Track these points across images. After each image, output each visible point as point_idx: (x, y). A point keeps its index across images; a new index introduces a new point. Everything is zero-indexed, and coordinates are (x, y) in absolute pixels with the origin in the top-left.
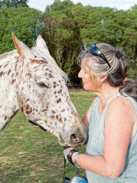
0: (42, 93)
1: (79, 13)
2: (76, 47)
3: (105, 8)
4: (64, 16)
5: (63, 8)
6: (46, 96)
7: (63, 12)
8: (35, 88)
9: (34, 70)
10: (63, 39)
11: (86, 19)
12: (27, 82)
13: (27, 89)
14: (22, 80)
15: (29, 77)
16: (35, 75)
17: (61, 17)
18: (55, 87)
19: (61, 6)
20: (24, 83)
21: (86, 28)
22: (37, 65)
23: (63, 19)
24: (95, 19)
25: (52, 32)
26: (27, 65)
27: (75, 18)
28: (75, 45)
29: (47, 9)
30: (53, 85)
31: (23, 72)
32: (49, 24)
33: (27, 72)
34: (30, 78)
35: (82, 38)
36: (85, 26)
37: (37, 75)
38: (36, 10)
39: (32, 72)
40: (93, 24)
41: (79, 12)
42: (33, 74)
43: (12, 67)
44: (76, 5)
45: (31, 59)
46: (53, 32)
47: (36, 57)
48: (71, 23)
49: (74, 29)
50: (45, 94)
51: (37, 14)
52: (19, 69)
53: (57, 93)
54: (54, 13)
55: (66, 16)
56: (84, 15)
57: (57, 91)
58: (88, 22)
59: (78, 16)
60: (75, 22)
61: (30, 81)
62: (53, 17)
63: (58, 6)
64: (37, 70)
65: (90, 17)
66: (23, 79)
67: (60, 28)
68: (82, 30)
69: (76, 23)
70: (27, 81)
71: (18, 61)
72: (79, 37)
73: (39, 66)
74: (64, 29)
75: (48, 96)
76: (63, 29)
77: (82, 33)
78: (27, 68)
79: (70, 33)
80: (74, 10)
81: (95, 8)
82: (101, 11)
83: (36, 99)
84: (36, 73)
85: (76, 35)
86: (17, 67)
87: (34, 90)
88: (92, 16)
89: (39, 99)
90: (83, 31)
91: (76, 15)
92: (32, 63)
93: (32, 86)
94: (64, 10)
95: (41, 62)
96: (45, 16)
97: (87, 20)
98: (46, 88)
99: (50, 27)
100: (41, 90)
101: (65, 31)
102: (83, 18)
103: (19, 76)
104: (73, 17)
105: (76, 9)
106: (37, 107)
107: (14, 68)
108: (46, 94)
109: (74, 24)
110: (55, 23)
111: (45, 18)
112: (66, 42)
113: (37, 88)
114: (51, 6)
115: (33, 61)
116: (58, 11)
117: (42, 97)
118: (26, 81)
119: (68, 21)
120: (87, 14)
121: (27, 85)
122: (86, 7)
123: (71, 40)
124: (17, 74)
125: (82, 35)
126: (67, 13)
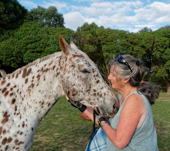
0: (85, 77)
1: (102, 34)
4: (91, 35)
5: (90, 29)
6: (88, 80)
7: (90, 32)
8: (79, 75)
9: (77, 62)
11: (106, 38)
13: (72, 77)
14: (67, 71)
16: (79, 65)
17: (88, 36)
18: (94, 72)
19: (88, 28)
20: (69, 73)
21: (106, 45)
23: (90, 37)
24: (113, 38)
25: (81, 46)
26: (70, 60)
27: (99, 37)
29: (78, 29)
30: (92, 71)
31: (67, 65)
32: (79, 41)
33: (71, 64)
34: (74, 68)
35: (103, 52)
36: (106, 43)
38: (70, 30)
39: (75, 63)
40: (112, 42)
41: (101, 33)
42: (76, 65)
43: (56, 64)
44: (99, 28)
45: (73, 55)
47: (76, 53)
48: (96, 41)
49: (97, 46)
50: (87, 78)
51: (71, 33)
52: (62, 64)
53: (96, 76)
54: (83, 32)
56: (105, 35)
58: (108, 40)
59: (100, 35)
60: (98, 40)
61: (74, 71)
62: (83, 35)
63: (86, 28)
64: (79, 61)
65: (109, 37)
66: (67, 70)
67: (87, 44)
68: (103, 46)
69: (99, 41)
70: (71, 71)
72: (101, 51)
74: (91, 45)
75: (90, 79)
76: (89, 45)
77: (103, 48)
78: (70, 62)
79: (95, 48)
80: (98, 31)
82: (118, 33)
83: (81, 82)
84: (78, 63)
86: (60, 63)
87: (78, 77)
88: (111, 36)
89: (83, 82)
90: (104, 47)
91: (99, 35)
92: (74, 58)
93: (76, 74)
94: (91, 31)
96: (77, 35)
97: (107, 39)
98: (88, 73)
99: (80, 43)
100: (83, 75)
101: (91, 46)
102: (105, 37)
103: (63, 69)
104: (97, 37)
106: (82, 89)
107: (58, 64)
108: (88, 78)
109: (97, 42)
110: (84, 40)
111: (77, 36)
113: (81, 74)
114: (81, 28)
115: (74, 56)
116: (86, 32)
117: (85, 80)
119: (93, 39)
120: (107, 35)
124: (61, 68)
125: (103, 50)
126: (93, 33)
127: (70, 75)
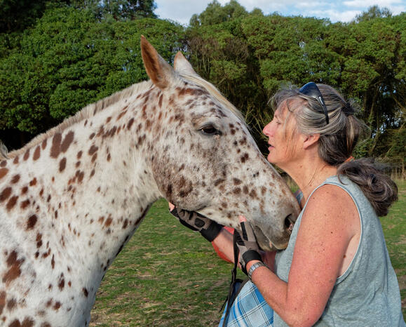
0: (210, 146)
1: (258, 29)
2: (252, 96)
3: (306, 18)
4: (227, 34)
5: (225, 19)
6: (219, 152)
7: (225, 28)
8: (195, 141)
9: (188, 106)
10: (227, 80)
11: (270, 41)
12: (174, 134)
13: (177, 146)
14: (163, 132)
15: (178, 122)
16: (192, 114)
17: (222, 38)
18: (233, 132)
19: (220, 16)
20: (169, 137)
21: (271, 58)
22: (193, 97)
23: (226, 40)
24: (288, 41)
25: (205, 66)
26: (171, 101)
27: (249, 39)
28: (250, 92)
29: (194, 20)
30: (229, 129)
31: (163, 116)
32: (198, 52)
33: (173, 114)
34: (180, 124)
35: (263, 79)
36: (269, 55)
37: (196, 114)
38: (172, 24)
39: (184, 110)
40: (285, 51)
41: (256, 27)
42: (187, 114)
43: (136, 113)
44: (251, 14)
45: (178, 88)
46: (207, 67)
47: (186, 84)
48: (242, 50)
49: (248, 62)
50: (216, 149)
51: (174, 32)
52: (152, 112)
53: (239, 144)
54: (208, 28)
55: (232, 36)
56: (265, 33)
57: (238, 140)
58: (275, 46)
59: (254, 34)
60: (249, 47)
61: (182, 130)
62: (206, 36)
63: (216, 15)
64: (193, 105)
65: (278, 37)
66: (163, 130)
67: (220, 58)
68: (264, 62)
69: (252, 50)
70: (174, 131)
71: (147, 99)
72: (258, 76)
73: (196, 99)
74: (229, 60)
75: (224, 152)
76: (225, 62)
77: (262, 67)
78: (171, 107)
79: (240, 68)
80: (246, 23)
81: (288, 19)
82: (299, 24)
83: (199, 161)
84: (192, 110)
85: (251, 73)
86: (146, 110)
87: (192, 146)
88: (282, 35)
89: (206, 160)
90: (265, 64)
91: (250, 33)
92: (181, 96)
93: (187, 138)
94: (227, 23)
95: (198, 92)
96: (190, 36)
97: (273, 42)
98: (218, 136)
99: (200, 57)
100: (206, 142)
101: (229, 64)
102: (265, 39)
103: (154, 126)
104: (245, 38)
105: (250, 22)
106: (204, 177)
107: (140, 113)
108: (219, 149)
109: (247, 51)
110: (210, 48)
111: (190, 39)
112: (233, 86)
113: (199, 139)
114: (202, 16)
115: (182, 92)
116: (214, 26)
117: (211, 155)
118: (172, 133)
119: (235, 44)
120: (272, 31)
121: (175, 139)
122: (270, 16)
123: (242, 83)
124: (149, 124)
125: (263, 73)
126: (232, 29)
127: (172, 141)
